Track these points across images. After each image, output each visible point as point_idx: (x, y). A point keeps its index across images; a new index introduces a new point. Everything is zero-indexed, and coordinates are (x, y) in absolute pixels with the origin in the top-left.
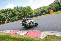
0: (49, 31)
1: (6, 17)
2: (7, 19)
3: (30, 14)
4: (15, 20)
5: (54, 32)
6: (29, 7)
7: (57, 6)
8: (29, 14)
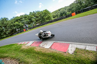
0: (76, 42)
1: (22, 24)
2: (24, 27)
3: (49, 18)
4: (34, 27)
5: (84, 44)
6: (46, 10)
7: (79, 6)
8: (47, 19)
